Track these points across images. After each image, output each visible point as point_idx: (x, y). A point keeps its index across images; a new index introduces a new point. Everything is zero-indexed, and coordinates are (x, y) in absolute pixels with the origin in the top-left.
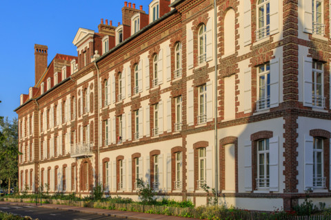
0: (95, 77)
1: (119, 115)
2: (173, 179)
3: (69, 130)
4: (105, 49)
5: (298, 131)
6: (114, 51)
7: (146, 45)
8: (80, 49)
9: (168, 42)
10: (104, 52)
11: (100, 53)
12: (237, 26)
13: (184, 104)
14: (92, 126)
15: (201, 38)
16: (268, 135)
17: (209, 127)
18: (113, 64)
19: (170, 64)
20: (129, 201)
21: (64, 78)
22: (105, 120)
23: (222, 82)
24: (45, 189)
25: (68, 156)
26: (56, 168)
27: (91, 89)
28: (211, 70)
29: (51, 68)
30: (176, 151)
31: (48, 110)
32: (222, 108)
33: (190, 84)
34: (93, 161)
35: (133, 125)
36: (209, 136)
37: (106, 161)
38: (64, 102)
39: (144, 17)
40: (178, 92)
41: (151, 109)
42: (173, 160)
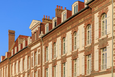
0: (41, 46)
1: (54, 66)
3: (26, 74)
4: (47, 31)
6: (52, 31)
7: (70, 27)
8: (33, 31)
9: (83, 25)
10: (46, 32)
11: (44, 33)
13: (93, 59)
14: (39, 72)
17: (108, 72)
18: (51, 38)
21: (24, 47)
22: (46, 69)
27: (39, 52)
28: (110, 39)
29: (17, 42)
31: (15, 64)
33: (96, 48)
35: (62, 71)
38: (24, 59)
39: (69, 12)
40: (89, 52)
41: (73, 62)
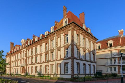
0: (26, 50)
2: (45, 71)
3: (19, 61)
5: (74, 62)
6: (31, 45)
7: (39, 44)
8: (22, 44)
9: (44, 43)
10: (28, 45)
11: (27, 45)
12: (61, 41)
14: (25, 60)
15: (52, 43)
16: (67, 63)
17: (54, 61)
18: (31, 47)
19: (45, 48)
20: (35, 76)
21: (18, 49)
22: (29, 59)
23: (57, 52)
24: (13, 73)
25: (19, 66)
26: (16, 69)
27: (25, 52)
28: (55, 49)
30: (46, 66)
31: (14, 56)
32: (57, 57)
33: (49, 52)
34: (25, 67)
35: (36, 60)
36: (54, 63)
37: (29, 67)
38: (18, 55)
40: (46, 53)
41: (40, 57)
42: (45, 68)
